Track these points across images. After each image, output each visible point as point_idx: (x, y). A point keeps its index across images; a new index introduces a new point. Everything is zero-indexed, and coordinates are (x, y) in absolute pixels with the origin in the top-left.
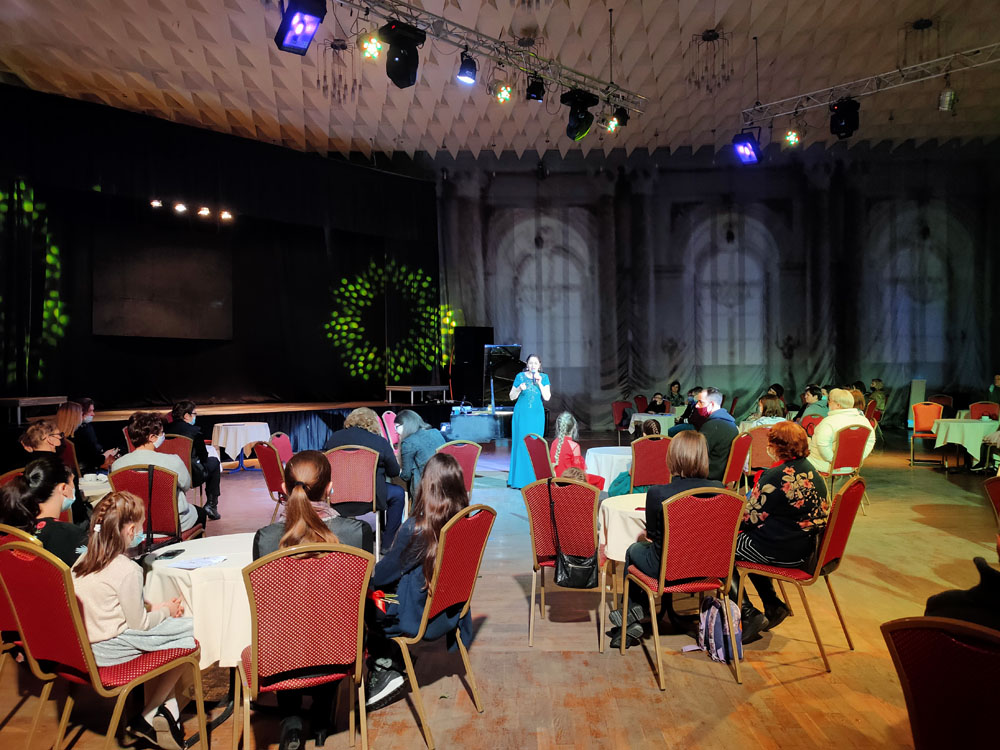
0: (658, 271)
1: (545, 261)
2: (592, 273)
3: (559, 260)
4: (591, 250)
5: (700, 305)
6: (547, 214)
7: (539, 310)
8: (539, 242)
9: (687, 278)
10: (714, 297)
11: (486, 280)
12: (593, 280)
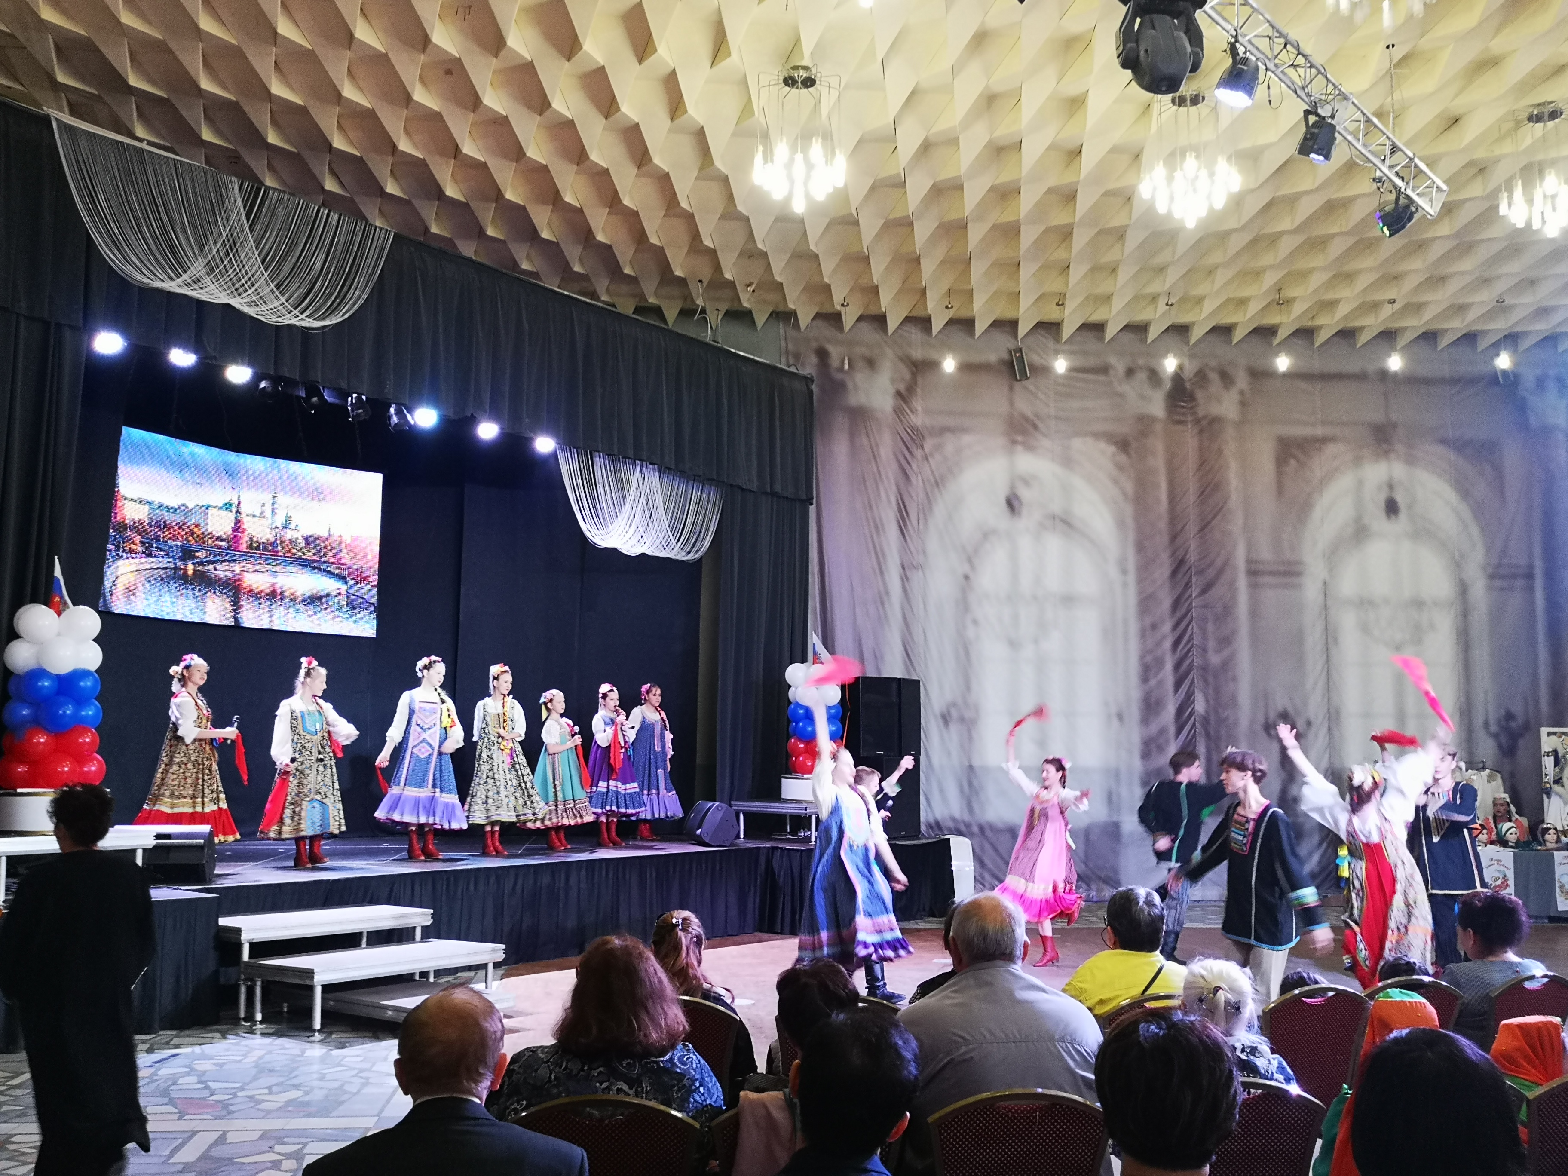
0: (1253, 572)
1: (1025, 544)
2: (1124, 572)
3: (1054, 543)
4: (1121, 524)
5: (1336, 641)
6: (1030, 448)
7: (1014, 644)
8: (1012, 504)
9: (1311, 591)
10: (1365, 629)
11: (905, 578)
12: (1125, 585)
